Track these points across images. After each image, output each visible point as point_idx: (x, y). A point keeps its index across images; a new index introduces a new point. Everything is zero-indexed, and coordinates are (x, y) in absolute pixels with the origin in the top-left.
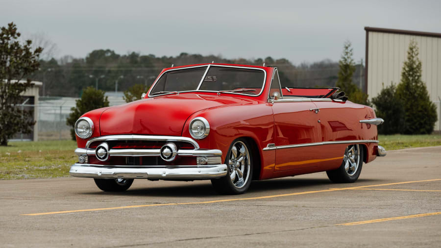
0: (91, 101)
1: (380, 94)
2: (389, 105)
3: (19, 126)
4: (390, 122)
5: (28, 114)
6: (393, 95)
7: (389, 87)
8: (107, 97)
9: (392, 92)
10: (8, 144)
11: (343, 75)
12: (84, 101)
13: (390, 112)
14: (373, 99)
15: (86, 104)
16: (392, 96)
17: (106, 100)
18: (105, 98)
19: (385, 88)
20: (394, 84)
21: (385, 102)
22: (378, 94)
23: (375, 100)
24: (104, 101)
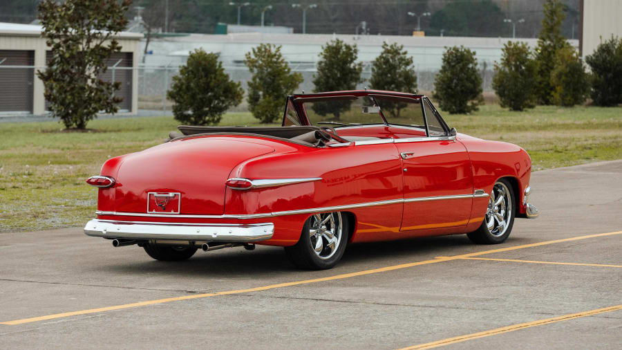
0: (200, 68)
1: (597, 51)
2: (609, 65)
3: (102, 102)
4: (610, 89)
5: (113, 86)
6: (614, 52)
7: (608, 42)
8: (221, 63)
9: (612, 49)
10: (87, 127)
11: (548, 23)
12: (190, 68)
13: (610, 75)
14: (587, 58)
15: (192, 72)
16: (612, 54)
17: (220, 66)
18: (218, 64)
19: (603, 43)
20: (615, 38)
21: (603, 61)
22: (594, 51)
23: (590, 60)
24: (217, 67)
